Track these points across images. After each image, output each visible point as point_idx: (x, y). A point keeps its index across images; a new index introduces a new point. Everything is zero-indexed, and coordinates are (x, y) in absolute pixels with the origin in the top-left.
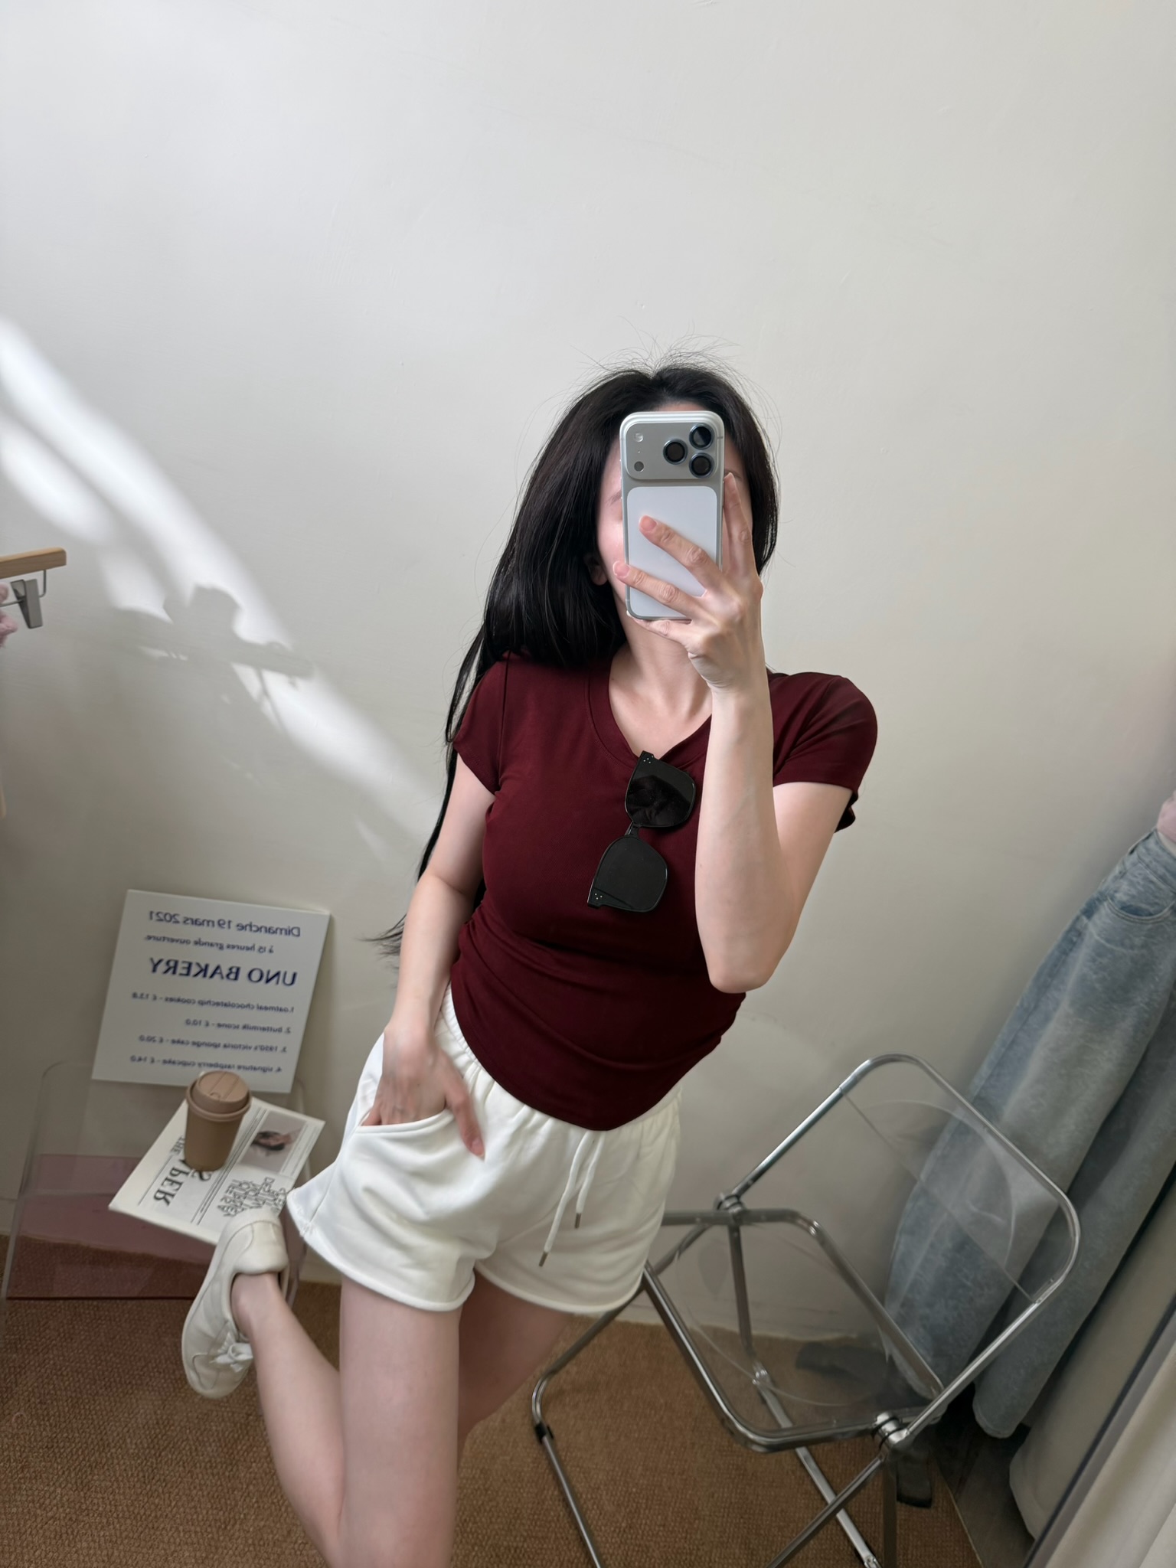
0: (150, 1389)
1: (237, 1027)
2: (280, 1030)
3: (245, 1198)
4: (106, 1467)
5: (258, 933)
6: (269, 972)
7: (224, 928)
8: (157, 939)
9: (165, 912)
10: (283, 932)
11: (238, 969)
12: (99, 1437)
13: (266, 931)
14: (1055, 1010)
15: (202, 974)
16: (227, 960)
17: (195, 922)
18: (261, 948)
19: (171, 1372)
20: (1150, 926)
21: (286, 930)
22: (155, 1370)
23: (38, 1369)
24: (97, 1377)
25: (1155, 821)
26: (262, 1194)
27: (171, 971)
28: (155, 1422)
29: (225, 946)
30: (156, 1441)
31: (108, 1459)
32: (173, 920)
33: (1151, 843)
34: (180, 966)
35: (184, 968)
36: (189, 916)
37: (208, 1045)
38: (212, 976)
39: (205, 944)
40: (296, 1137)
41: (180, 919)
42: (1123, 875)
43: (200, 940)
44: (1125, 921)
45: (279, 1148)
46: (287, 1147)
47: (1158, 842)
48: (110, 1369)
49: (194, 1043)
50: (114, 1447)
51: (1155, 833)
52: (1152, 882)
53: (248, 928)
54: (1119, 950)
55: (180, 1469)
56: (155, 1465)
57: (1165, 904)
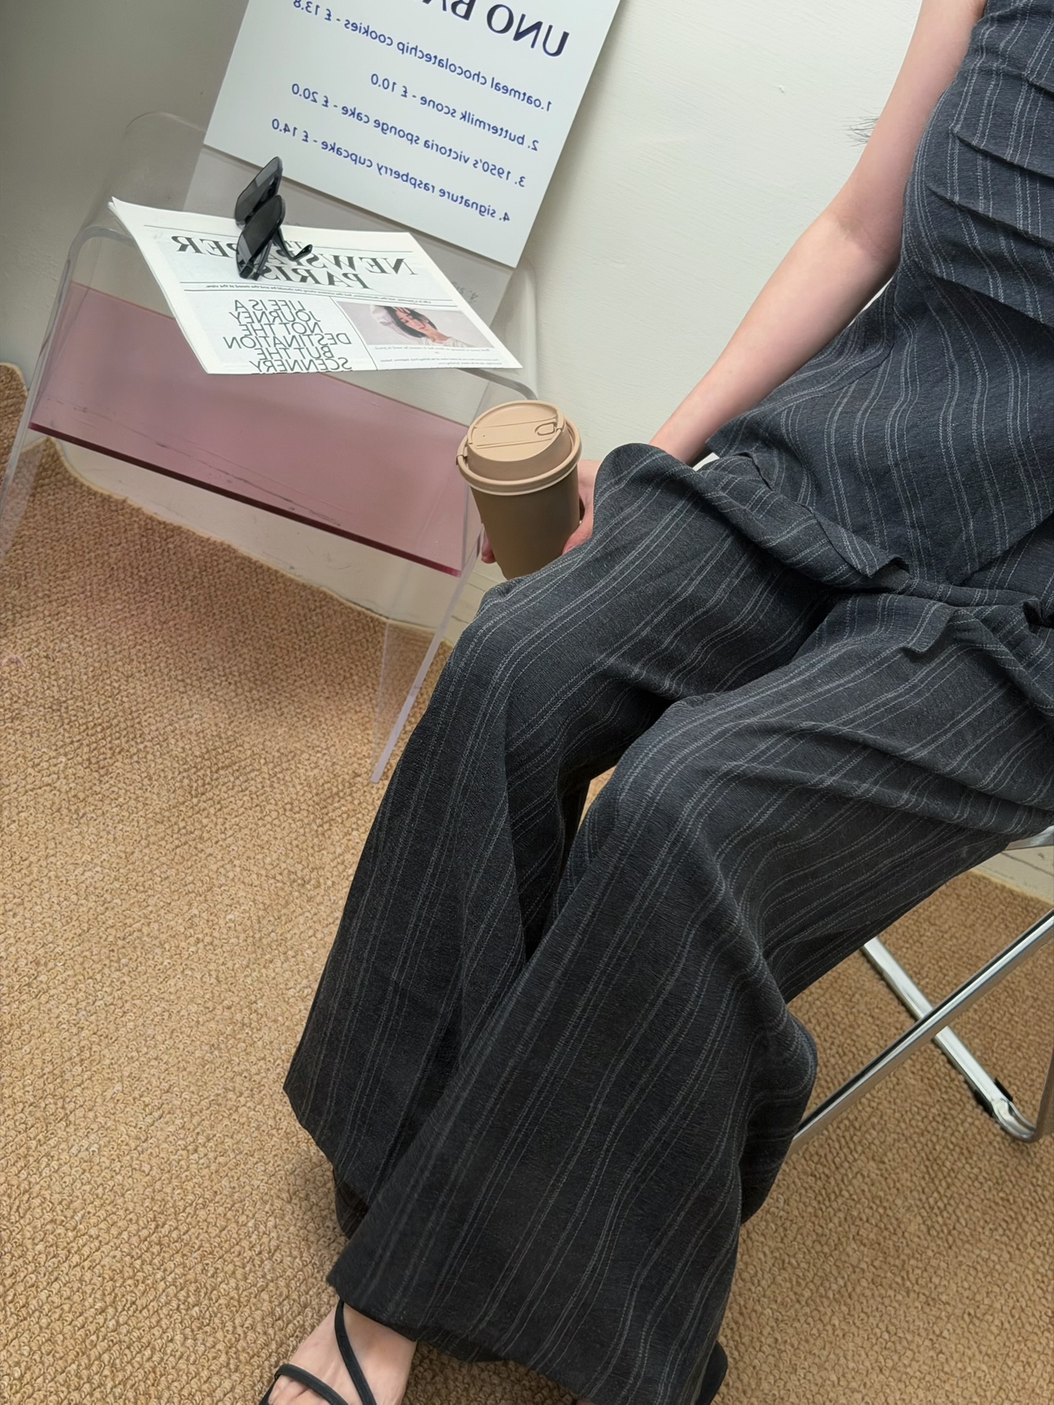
0: (212, 696)
1: (452, 116)
2: (522, 139)
4: (135, 758)
6: (523, 24)
12: (129, 723)
19: (246, 688)
22: (224, 679)
23: (49, 619)
24: (134, 657)
28: (215, 733)
30: (214, 753)
31: (139, 750)
45: (415, 334)
48: (156, 655)
50: (151, 741)
55: (245, 798)
56: (208, 780)
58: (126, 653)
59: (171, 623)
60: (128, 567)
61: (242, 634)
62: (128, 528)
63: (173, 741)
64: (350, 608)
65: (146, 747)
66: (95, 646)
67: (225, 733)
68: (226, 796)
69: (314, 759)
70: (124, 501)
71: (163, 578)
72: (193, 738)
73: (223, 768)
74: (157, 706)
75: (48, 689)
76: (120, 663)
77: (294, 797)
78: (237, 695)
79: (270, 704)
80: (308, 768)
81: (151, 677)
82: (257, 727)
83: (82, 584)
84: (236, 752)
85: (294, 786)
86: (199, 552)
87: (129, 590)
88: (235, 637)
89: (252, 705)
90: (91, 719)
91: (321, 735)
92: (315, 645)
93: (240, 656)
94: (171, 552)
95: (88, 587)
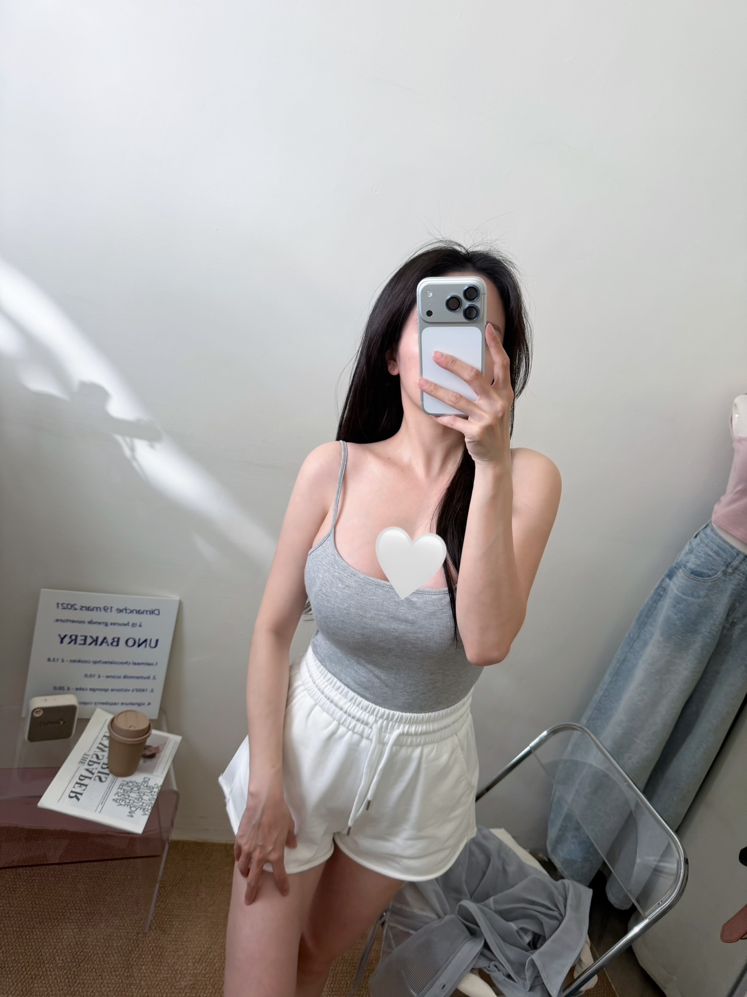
0: (71, 921)
1: (119, 677)
2: (148, 678)
3: (131, 792)
4: (42, 978)
5: (131, 614)
6: (139, 640)
7: (107, 612)
8: (62, 621)
9: (67, 603)
10: (148, 612)
11: (119, 639)
12: (37, 957)
13: (137, 613)
14: (651, 638)
15: (94, 643)
16: (111, 633)
17: (88, 609)
18: (133, 624)
19: (84, 908)
20: (710, 583)
21: (150, 611)
22: (73, 908)
24: (33, 917)
25: (710, 516)
26: (143, 789)
28: (75, 943)
29: (109, 624)
30: (76, 956)
31: (43, 972)
32: (73, 608)
33: (708, 531)
34: (79, 638)
35: (82, 640)
36: (83, 605)
37: (101, 690)
38: (101, 644)
39: (95, 623)
40: (163, 748)
41: (78, 607)
42: (691, 551)
43: (92, 620)
44: (693, 581)
45: (152, 756)
46: (157, 755)
47: (713, 530)
48: (42, 910)
49: (91, 689)
50: (48, 963)
51: (710, 525)
52: (710, 555)
53: (124, 611)
54: (690, 599)
57: (719, 570)
59: (46, 888)
74: (47, 940)
76: (28, 923)
78: (81, 915)
79: (96, 912)
81: (43, 924)
82: (92, 930)
88: (75, 880)
89: (88, 917)
90: (19, 965)
91: (120, 918)
95: (8, 885)
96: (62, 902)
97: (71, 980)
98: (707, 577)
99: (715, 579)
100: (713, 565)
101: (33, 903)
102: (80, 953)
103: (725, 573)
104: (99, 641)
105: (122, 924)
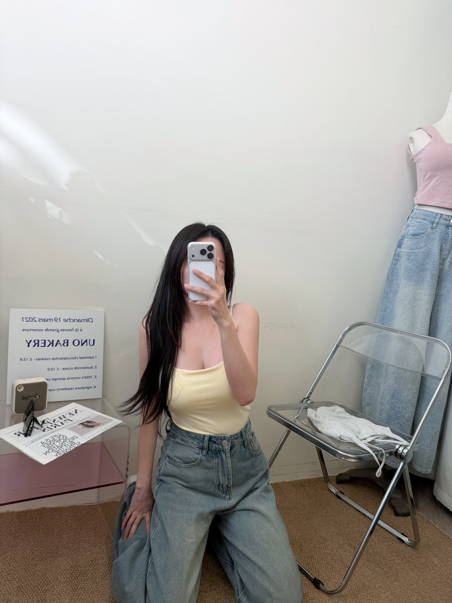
1: (72, 369)
2: (92, 368)
5: (74, 322)
6: (82, 340)
7: (57, 321)
8: (27, 330)
9: (29, 317)
11: (68, 340)
12: (44, 580)
13: (77, 322)
15: (51, 345)
16: (61, 337)
17: (44, 320)
18: (76, 329)
19: (71, 547)
21: (86, 320)
22: (63, 548)
24: (34, 558)
27: (37, 345)
28: (70, 567)
29: (60, 330)
30: (73, 573)
31: (51, 587)
32: (33, 320)
34: (40, 342)
37: (60, 379)
38: (56, 346)
39: (51, 331)
41: (37, 319)
43: (47, 328)
45: (91, 427)
49: (53, 379)
53: (69, 320)
54: (417, 251)
55: (90, 582)
56: (76, 583)
57: (428, 228)
58: (31, 558)
59: (40, 540)
60: (19, 531)
61: (61, 531)
62: (13, 519)
63: (60, 577)
64: (85, 506)
65: (53, 584)
66: (21, 561)
67: (73, 565)
68: (84, 584)
69: (101, 556)
70: (8, 512)
71: (30, 528)
72: (65, 572)
73: (78, 576)
74: (49, 569)
75: (14, 584)
76: (31, 562)
77: (103, 572)
78: (70, 551)
79: (80, 547)
80: (101, 560)
81: (42, 561)
82: (81, 557)
83: (7, 544)
84: (79, 569)
85: (101, 568)
86: (36, 514)
87: (22, 538)
88: (60, 533)
89: (75, 551)
90: (32, 586)
91: (99, 548)
92: (82, 522)
93: (64, 538)
94: (29, 519)
95: (10, 544)
96: (54, 546)
97: (74, 587)
98: (422, 234)
99: (428, 234)
100: (424, 226)
101: (32, 550)
102: (76, 571)
103: (432, 228)
104: (55, 344)
105: (101, 551)
